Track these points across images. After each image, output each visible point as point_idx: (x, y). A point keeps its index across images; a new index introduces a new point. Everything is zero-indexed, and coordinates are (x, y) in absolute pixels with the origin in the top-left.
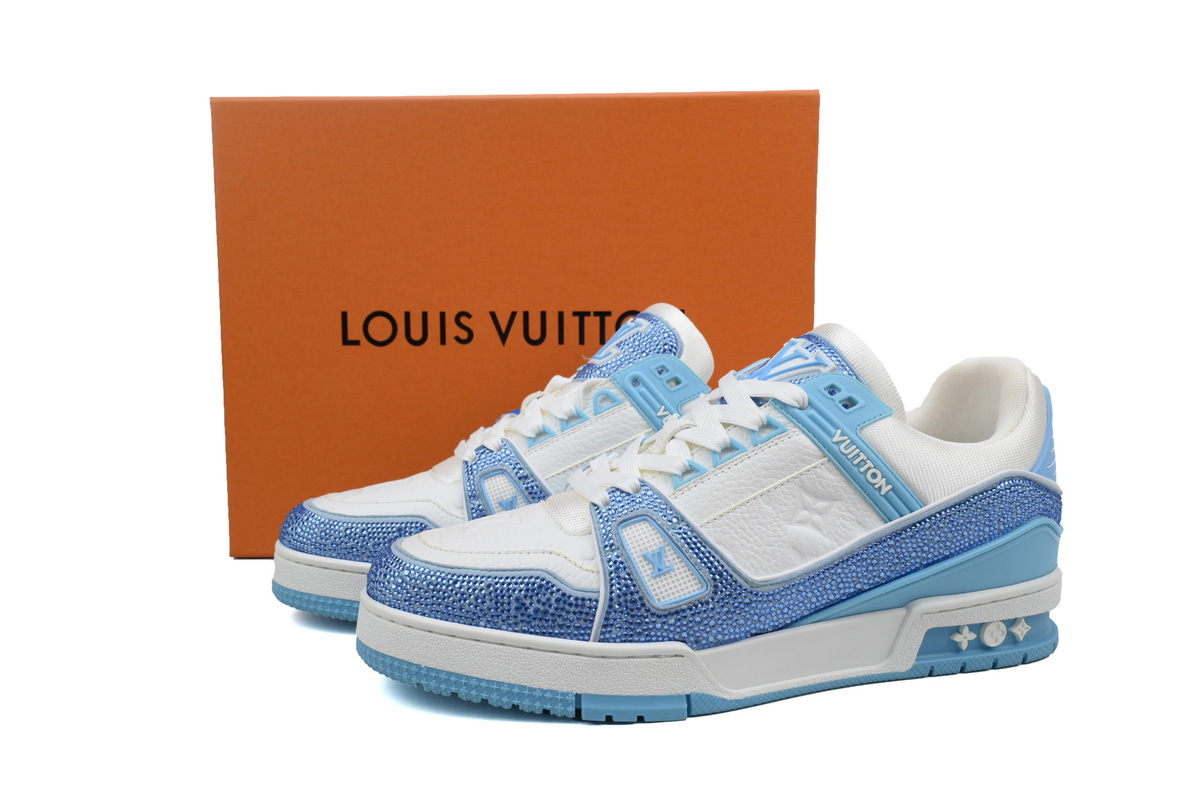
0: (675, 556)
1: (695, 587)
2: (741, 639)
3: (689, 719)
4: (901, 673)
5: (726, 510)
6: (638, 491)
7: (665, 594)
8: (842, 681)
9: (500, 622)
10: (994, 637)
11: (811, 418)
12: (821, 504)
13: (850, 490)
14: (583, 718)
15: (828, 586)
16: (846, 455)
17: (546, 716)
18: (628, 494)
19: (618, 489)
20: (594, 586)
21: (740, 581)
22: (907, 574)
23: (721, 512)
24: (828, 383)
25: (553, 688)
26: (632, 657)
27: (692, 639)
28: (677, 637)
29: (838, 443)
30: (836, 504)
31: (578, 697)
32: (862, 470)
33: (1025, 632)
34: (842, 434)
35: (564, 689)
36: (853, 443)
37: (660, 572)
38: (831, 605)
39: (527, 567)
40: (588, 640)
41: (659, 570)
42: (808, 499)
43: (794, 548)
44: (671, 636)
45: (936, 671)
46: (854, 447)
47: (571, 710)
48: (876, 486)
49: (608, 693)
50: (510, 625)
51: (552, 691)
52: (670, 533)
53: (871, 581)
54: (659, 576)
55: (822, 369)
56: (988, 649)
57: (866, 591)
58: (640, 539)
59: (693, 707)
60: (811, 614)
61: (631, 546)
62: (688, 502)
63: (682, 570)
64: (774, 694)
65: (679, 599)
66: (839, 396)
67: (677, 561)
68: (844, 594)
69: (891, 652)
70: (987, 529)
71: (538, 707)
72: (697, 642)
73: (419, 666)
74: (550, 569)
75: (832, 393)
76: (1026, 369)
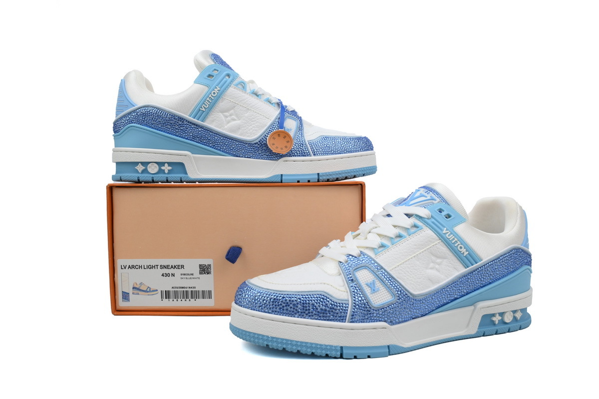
0: (380, 284)
1: (390, 298)
2: (408, 320)
3: (389, 356)
4: (472, 335)
5: (400, 263)
6: (360, 256)
7: (377, 301)
8: (448, 339)
9: (305, 315)
10: (508, 318)
11: (433, 223)
12: (439, 261)
13: (451, 254)
14: (344, 357)
15: (444, 296)
16: (449, 239)
17: (327, 356)
18: (356, 257)
19: (350, 255)
20: (346, 298)
21: (409, 294)
22: (475, 290)
23: (398, 264)
24: (439, 208)
25: (330, 344)
26: (365, 329)
27: (389, 320)
28: (383, 320)
29: (445, 234)
30: (445, 260)
31: (342, 348)
32: (456, 245)
33: (520, 316)
34: (447, 230)
35: (335, 344)
36: (451, 233)
37: (374, 291)
38: (444, 305)
39: (314, 290)
40: (345, 322)
41: (374, 290)
42: (433, 258)
43: (429, 279)
44: (380, 319)
45: (486, 334)
46: (452, 235)
47: (339, 354)
48: (462, 252)
49: (354, 346)
50: (310, 316)
51: (330, 346)
52: (377, 273)
53: (460, 294)
54: (374, 293)
55: (434, 201)
56: (506, 323)
57: (458, 298)
58: (364, 277)
59: (390, 351)
60: (436, 309)
61: (360, 280)
62: (382, 259)
63: (383, 290)
64: (422, 344)
65: (383, 303)
66: (444, 213)
67: (381, 286)
68: (450, 300)
69: (468, 325)
70: (506, 271)
71: (324, 353)
72: (391, 322)
73: (268, 337)
74: (325, 291)
75: (440, 212)
76: (517, 203)
